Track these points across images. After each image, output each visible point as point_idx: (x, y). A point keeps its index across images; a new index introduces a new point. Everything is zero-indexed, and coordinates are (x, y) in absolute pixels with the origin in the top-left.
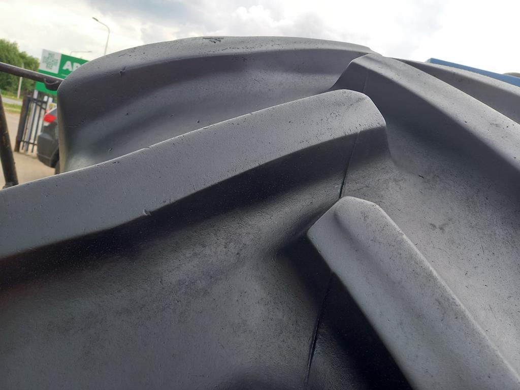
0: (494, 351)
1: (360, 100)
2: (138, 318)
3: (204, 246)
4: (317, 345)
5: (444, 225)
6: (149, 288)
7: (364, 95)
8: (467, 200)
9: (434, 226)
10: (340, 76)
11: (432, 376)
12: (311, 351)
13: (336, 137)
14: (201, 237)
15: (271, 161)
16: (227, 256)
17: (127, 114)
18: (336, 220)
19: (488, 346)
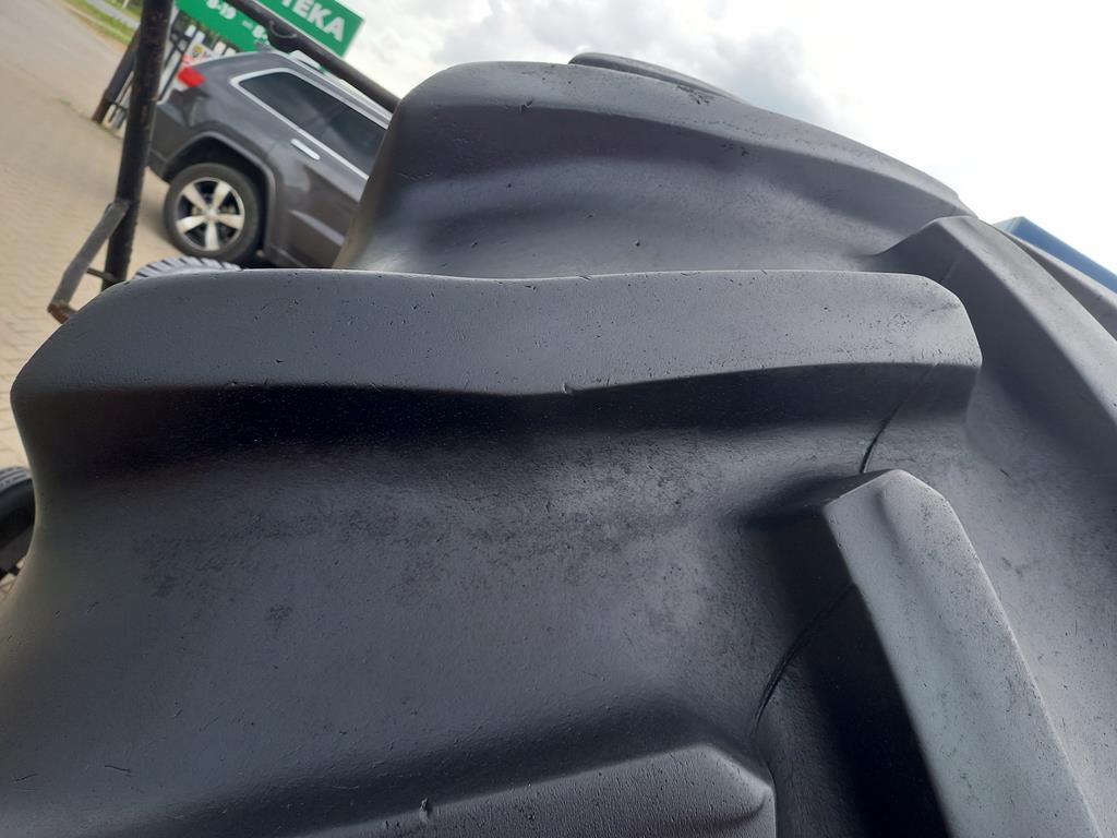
0: (1073, 780)
1: (949, 306)
2: (500, 553)
3: (628, 472)
4: (777, 689)
5: (1024, 567)
6: (527, 511)
7: (957, 300)
8: (1074, 538)
9: (1008, 564)
10: (904, 238)
11: (970, 786)
12: (766, 696)
13: (897, 360)
14: (627, 453)
15: (784, 368)
16: (660, 500)
17: (510, 186)
18: (878, 503)
19: (1066, 771)
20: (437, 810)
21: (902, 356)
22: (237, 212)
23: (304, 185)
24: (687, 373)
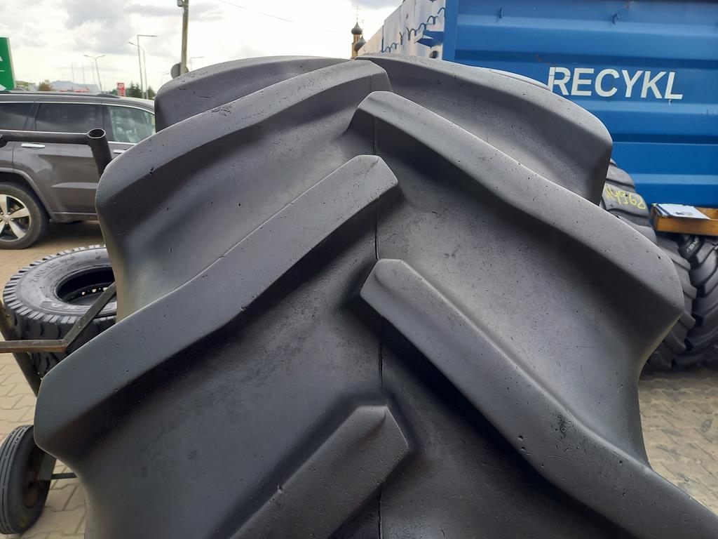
1: (374, 164)
2: (258, 381)
3: (287, 318)
4: (383, 362)
5: (455, 252)
6: (258, 359)
7: (376, 158)
9: (447, 255)
14: (283, 312)
16: (306, 320)
18: (377, 280)
20: (283, 487)
21: (364, 204)
22: (21, 207)
23: (47, 166)
24: (284, 271)
